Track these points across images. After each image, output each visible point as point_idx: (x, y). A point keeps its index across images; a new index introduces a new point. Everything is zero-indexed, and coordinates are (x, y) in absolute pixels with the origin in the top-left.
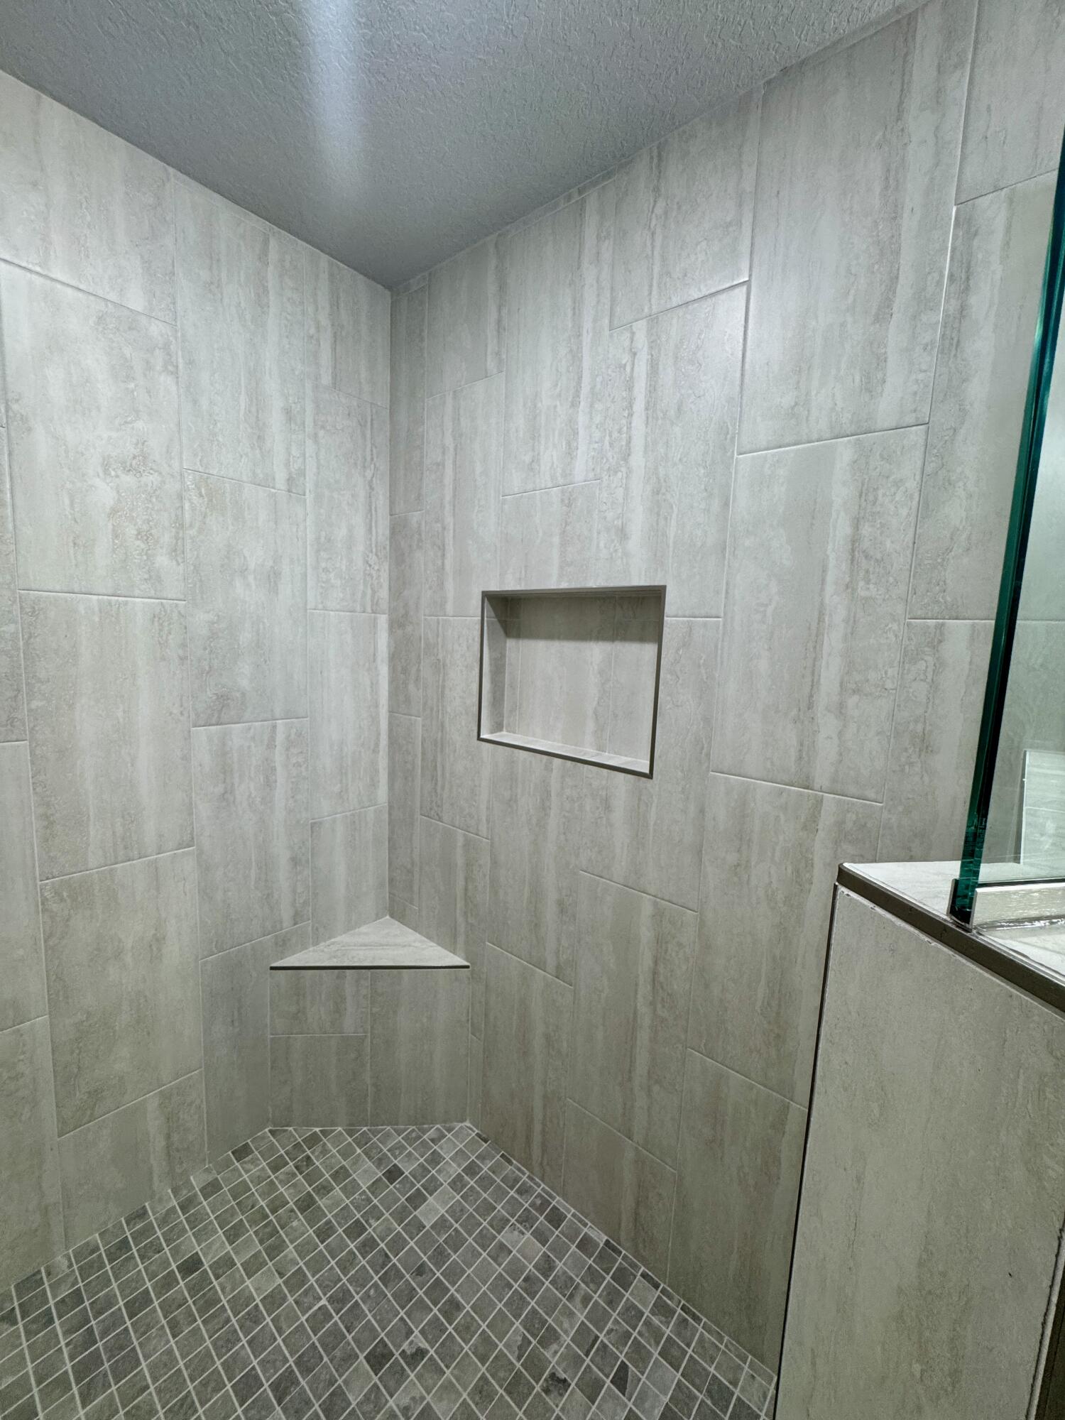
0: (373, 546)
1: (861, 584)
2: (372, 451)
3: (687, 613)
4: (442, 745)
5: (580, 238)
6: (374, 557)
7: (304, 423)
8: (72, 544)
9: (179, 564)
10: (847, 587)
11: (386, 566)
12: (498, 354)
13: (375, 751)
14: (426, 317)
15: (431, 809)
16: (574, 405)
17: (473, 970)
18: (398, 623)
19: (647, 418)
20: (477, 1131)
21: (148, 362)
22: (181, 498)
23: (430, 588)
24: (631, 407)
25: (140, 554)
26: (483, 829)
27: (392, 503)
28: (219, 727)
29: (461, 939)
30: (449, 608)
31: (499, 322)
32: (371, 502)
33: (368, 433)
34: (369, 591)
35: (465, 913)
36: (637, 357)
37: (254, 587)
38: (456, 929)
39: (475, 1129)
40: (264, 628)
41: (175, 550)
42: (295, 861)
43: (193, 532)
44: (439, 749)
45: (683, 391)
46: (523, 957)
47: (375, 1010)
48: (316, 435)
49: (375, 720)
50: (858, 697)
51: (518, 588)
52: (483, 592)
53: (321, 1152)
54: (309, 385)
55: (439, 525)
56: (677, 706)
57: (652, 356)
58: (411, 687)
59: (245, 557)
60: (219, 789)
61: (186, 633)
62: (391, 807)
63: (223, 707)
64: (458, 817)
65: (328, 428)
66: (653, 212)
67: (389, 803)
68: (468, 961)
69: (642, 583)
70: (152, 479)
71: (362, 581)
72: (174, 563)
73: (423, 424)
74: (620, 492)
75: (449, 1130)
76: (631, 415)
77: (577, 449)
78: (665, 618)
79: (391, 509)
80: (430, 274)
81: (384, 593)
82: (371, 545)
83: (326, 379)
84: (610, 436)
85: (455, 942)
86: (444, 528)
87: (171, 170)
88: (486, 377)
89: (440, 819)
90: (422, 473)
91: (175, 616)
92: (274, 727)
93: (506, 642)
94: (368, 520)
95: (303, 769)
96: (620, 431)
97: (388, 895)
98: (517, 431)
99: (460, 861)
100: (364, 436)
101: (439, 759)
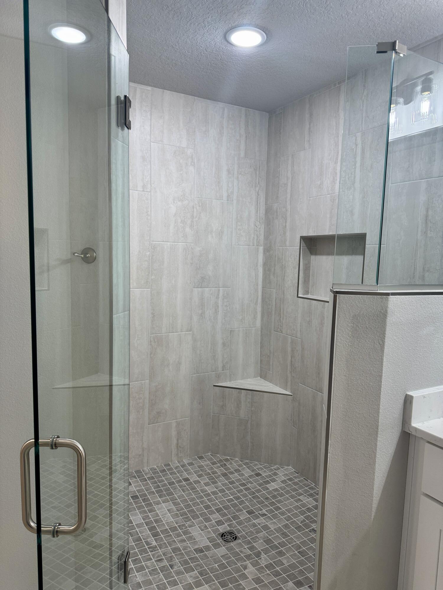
0: (258, 218)
1: (429, 232)
2: (259, 179)
3: (373, 243)
4: (283, 300)
5: (339, 101)
6: (258, 223)
7: (234, 174)
8: (164, 226)
9: (192, 231)
10: (425, 233)
11: (263, 226)
12: (309, 141)
13: (256, 303)
14: (282, 125)
15: (278, 328)
16: (336, 163)
17: (294, 397)
18: (268, 250)
19: (361, 169)
20: (294, 470)
21: (186, 164)
22: (193, 207)
23: (280, 235)
24: (355, 164)
25: (181, 228)
26: (299, 335)
27: (267, 199)
28: (201, 289)
29: (289, 384)
30: (288, 243)
31: (310, 128)
32: (258, 200)
33: (258, 172)
34: (256, 237)
35: (291, 372)
36: (357, 146)
37: (214, 238)
38: (287, 379)
39: (293, 469)
40: (217, 253)
41: (191, 226)
42: (224, 344)
43: (197, 219)
44: (282, 302)
45: (372, 160)
46: (314, 388)
47: (253, 409)
48: (238, 178)
49: (256, 290)
50: (428, 273)
51: (314, 235)
52: (301, 236)
53: (230, 464)
54: (236, 159)
55: (285, 209)
56: (370, 279)
57: (362, 146)
58: (272, 277)
59: (212, 227)
60: (200, 312)
61: (193, 255)
62: (262, 329)
63: (203, 281)
64: (289, 330)
65: (243, 173)
66: (363, 94)
67: (261, 327)
68: (292, 393)
69: (358, 232)
70: (186, 202)
71: (253, 233)
72: (191, 230)
73: (280, 167)
74: (351, 196)
75: (282, 468)
76: (355, 168)
77: (337, 180)
78: (366, 245)
79: (266, 202)
80: (284, 107)
81: (262, 238)
82: (257, 218)
83: (242, 155)
84: (348, 176)
85: (287, 385)
86: (286, 210)
87: (196, 98)
88: (304, 150)
89: (282, 332)
90: (279, 188)
91: (190, 248)
92: (219, 290)
93: (311, 257)
94: (256, 208)
95: (228, 308)
96: (351, 174)
97: (259, 368)
98: (315, 172)
99: (289, 349)
100: (256, 174)
101: (282, 306)
